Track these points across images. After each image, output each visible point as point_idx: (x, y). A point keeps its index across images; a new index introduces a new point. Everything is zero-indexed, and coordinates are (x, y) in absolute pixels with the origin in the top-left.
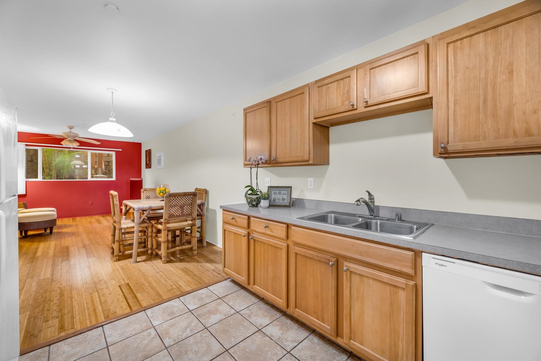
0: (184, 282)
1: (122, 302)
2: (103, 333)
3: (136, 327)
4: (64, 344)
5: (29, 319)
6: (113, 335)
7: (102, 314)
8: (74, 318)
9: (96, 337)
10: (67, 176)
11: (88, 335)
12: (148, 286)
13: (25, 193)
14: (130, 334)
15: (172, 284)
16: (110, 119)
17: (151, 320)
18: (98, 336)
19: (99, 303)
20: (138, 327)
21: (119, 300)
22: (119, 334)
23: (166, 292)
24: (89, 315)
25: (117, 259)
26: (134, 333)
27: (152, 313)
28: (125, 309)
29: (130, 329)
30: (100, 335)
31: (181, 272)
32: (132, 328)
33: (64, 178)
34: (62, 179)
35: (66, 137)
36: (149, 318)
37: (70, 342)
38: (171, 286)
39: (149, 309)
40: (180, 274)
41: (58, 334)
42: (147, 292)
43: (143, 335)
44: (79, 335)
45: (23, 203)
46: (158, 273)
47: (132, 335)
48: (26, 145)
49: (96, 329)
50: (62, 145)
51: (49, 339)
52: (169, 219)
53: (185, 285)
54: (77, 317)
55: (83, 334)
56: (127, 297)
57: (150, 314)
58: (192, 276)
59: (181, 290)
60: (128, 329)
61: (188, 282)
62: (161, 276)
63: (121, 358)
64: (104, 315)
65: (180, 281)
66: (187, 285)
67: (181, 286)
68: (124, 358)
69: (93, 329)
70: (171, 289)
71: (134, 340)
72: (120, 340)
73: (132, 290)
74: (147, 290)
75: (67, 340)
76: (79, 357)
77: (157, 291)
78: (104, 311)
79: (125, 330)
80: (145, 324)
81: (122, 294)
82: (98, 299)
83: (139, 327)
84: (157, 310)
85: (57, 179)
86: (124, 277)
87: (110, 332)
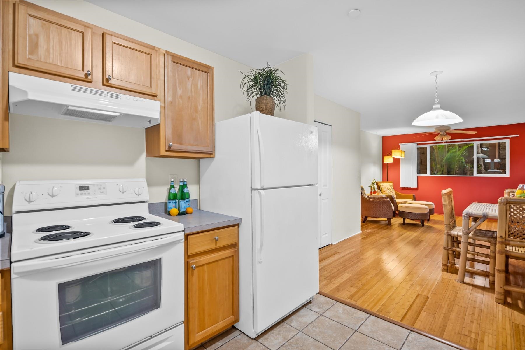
0: (494, 341)
1: (403, 309)
2: (365, 319)
3: (388, 336)
4: (343, 306)
5: (348, 279)
6: (368, 326)
7: (380, 307)
8: (364, 295)
9: (359, 318)
10: (458, 172)
11: (357, 313)
12: (444, 312)
13: (417, 187)
14: (377, 337)
15: (473, 331)
16: (434, 107)
17: (406, 343)
18: (360, 318)
19: (388, 297)
20: (388, 338)
21: (404, 305)
22: (371, 330)
23: (455, 333)
24: (373, 300)
25: (445, 269)
26: (381, 339)
27: (414, 338)
28: (398, 316)
29: (382, 334)
30: (362, 319)
31: (508, 327)
32: (384, 335)
33: (455, 173)
34: (453, 174)
35: (438, 132)
36: (406, 340)
37: (346, 308)
38: (470, 332)
39: (416, 334)
40: (504, 329)
41: (347, 299)
42: (434, 318)
43: (384, 348)
44: (353, 308)
45: (413, 195)
46: (474, 308)
47: (377, 340)
48: (418, 144)
49: (365, 313)
50: (436, 141)
51: (341, 298)
52: (509, 239)
53: (491, 344)
54: (366, 296)
55: (356, 310)
56: (412, 308)
57: (412, 338)
58: (520, 342)
59: (477, 346)
60: (381, 333)
61: (501, 345)
62: (474, 314)
63: (352, 346)
64: (380, 308)
65: (490, 336)
66: (495, 347)
67: (483, 341)
68: (353, 348)
69: (364, 312)
70: (464, 335)
71: (374, 344)
72: (367, 334)
73: (424, 305)
74: (437, 316)
75: (346, 306)
76: (338, 321)
77: (447, 323)
78: (384, 305)
79: (378, 331)
80: (396, 341)
81: (411, 303)
82: (391, 293)
83: (390, 339)
84: (421, 341)
85: (448, 175)
86: (433, 289)
87: (369, 323)
